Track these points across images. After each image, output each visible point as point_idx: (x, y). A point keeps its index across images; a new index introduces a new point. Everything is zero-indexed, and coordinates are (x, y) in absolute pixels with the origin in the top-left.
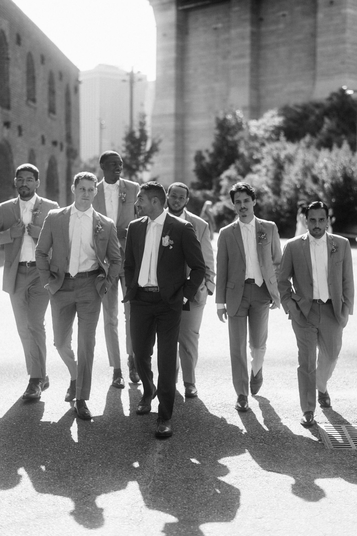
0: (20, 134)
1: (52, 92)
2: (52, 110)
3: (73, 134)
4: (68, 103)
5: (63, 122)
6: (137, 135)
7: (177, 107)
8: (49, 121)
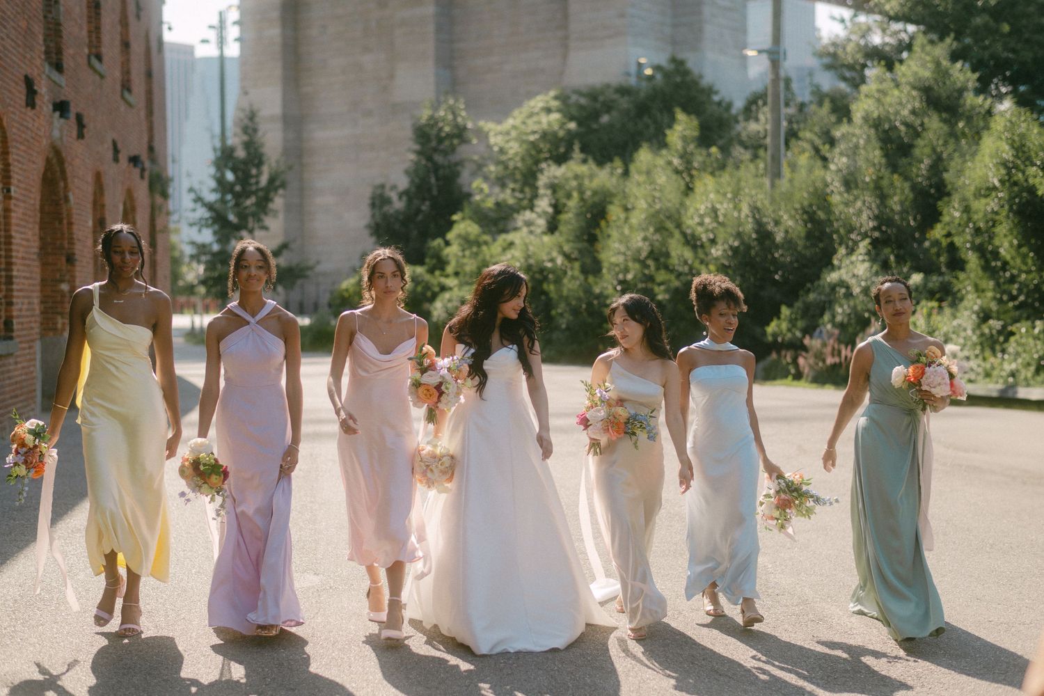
0: (81, 136)
1: (126, 45)
2: (126, 86)
3: (156, 144)
4: (149, 74)
5: (143, 114)
6: (241, 153)
7: (286, 103)
8: (123, 108)
